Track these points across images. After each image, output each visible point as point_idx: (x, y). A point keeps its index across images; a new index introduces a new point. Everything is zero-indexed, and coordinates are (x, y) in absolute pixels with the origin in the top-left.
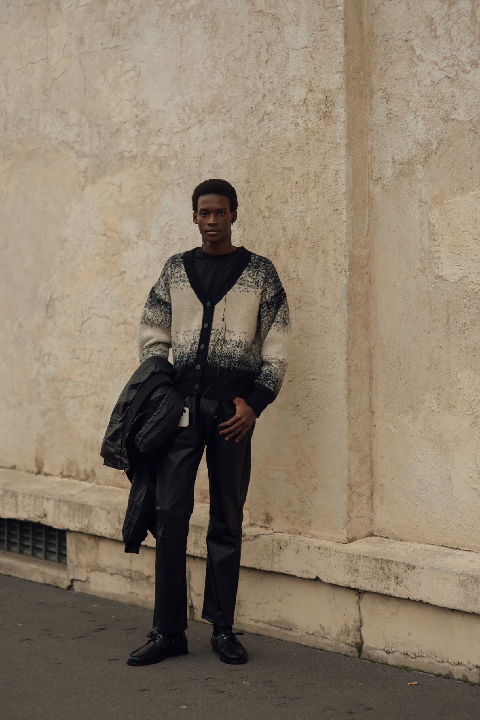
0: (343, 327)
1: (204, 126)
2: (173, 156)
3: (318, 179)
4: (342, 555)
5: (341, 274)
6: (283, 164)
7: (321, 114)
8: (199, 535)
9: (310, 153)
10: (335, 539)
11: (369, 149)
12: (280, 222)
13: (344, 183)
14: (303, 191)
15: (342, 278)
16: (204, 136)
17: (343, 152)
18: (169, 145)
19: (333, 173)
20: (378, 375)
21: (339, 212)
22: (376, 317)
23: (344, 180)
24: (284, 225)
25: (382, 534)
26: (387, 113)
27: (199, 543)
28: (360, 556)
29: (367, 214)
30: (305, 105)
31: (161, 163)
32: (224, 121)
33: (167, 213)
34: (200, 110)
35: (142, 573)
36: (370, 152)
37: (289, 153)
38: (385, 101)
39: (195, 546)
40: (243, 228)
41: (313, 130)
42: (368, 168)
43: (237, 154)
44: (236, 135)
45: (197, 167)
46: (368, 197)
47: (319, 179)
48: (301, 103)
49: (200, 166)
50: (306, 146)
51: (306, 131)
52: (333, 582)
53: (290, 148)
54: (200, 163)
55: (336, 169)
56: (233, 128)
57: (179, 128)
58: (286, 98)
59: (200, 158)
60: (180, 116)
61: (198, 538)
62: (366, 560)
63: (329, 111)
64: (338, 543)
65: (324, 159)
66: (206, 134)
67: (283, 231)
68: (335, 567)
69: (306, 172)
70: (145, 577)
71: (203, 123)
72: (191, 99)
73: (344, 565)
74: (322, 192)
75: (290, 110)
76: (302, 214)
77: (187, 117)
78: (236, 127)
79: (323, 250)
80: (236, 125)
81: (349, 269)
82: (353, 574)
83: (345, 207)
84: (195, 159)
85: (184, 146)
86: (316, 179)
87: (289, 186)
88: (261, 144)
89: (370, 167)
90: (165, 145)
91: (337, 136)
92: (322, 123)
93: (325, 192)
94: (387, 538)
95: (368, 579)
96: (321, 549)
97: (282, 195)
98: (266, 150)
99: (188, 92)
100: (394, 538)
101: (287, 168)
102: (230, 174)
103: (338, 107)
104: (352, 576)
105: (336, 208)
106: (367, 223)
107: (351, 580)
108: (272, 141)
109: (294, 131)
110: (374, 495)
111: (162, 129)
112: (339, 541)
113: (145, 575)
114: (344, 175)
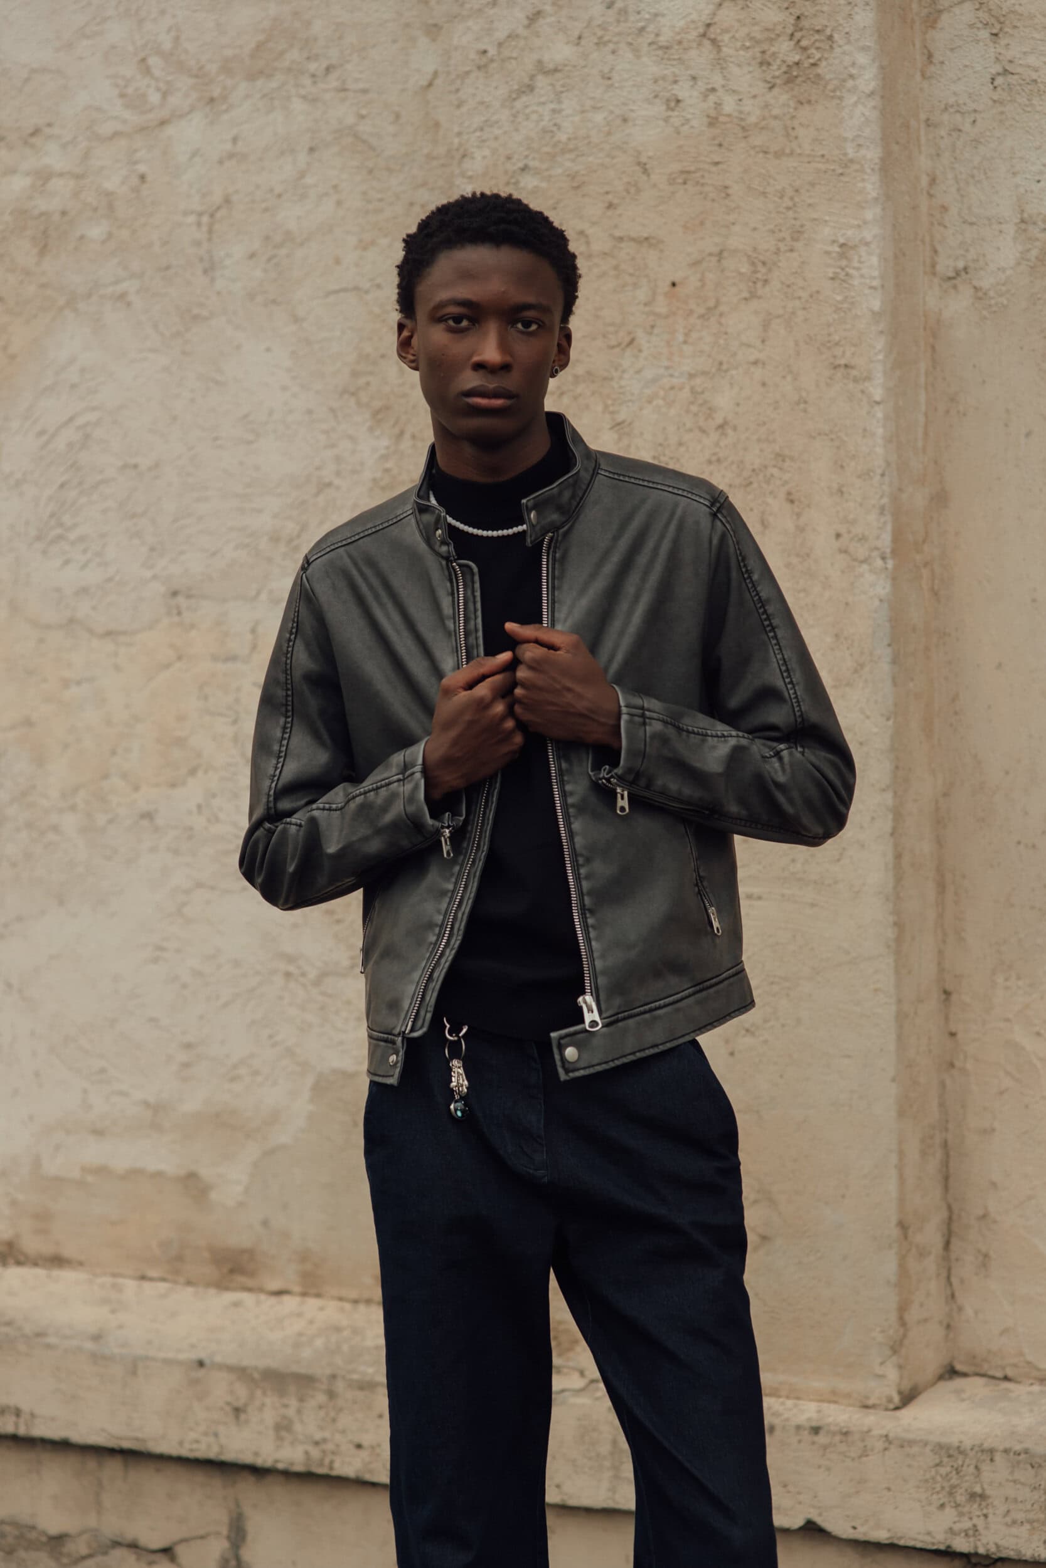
0: (875, 730)
1: (225, 117)
2: (95, 209)
3: (763, 270)
4: (915, 1449)
5: (865, 567)
6: (616, 226)
7: (776, 70)
8: (293, 1403)
9: (730, 191)
10: (848, 1395)
11: (924, 181)
12: (606, 407)
13: (875, 283)
14: (701, 310)
15: (869, 578)
16: (228, 146)
17: (869, 187)
18: (78, 177)
19: (828, 253)
20: (964, 877)
21: (854, 373)
22: (955, 698)
23: (876, 273)
24: (621, 417)
25: (985, 1368)
26: (993, 71)
27: (298, 1427)
28: (992, 1451)
29: (922, 380)
30: (707, 43)
31: (45, 232)
32: (312, 100)
33: (73, 386)
34: (212, 68)
35: (33, 1528)
36: (925, 192)
37: (638, 191)
38: (984, 34)
39: (279, 1438)
40: (397, 430)
41: (742, 119)
42: (923, 241)
43: (369, 202)
44: (364, 141)
45: (197, 243)
46: (925, 329)
47: (770, 270)
48: (693, 35)
49: (210, 240)
50: (714, 169)
51: (711, 125)
52: (882, 1536)
53: (645, 178)
54: (210, 231)
55: (842, 241)
56: (351, 120)
57: (125, 122)
58: (626, 21)
59: (212, 216)
60: (126, 86)
61: (291, 1412)
62: (1018, 1462)
63: (811, 61)
64: (866, 1407)
65: (788, 208)
66: (235, 140)
67: (616, 436)
68: (889, 1489)
69: (715, 250)
70: (44, 1539)
71: (224, 107)
72: (173, 34)
73: (926, 1481)
74: (781, 312)
75: (645, 59)
76: (698, 381)
77: (158, 89)
78: (363, 117)
79: (789, 494)
80: (364, 112)
81: (893, 552)
82: (966, 1510)
83: (880, 357)
84: (191, 219)
85: (142, 177)
86: (755, 272)
87: (642, 294)
88: (521, 165)
89: (927, 239)
90: (61, 175)
91: (845, 139)
92: (781, 98)
93: (793, 313)
94: (1006, 1378)
95: (1030, 1522)
96: (822, 1433)
97: (612, 324)
98: (544, 185)
99: (163, 12)
100: (1036, 1378)
101: (633, 240)
102: (338, 261)
103: (847, 48)
104: (961, 1514)
105: (843, 362)
106: (923, 408)
107: (957, 1527)
108: (568, 156)
109: (661, 123)
110: (952, 1247)
111: (49, 125)
112: (870, 1402)
113: (44, 1533)
114: (875, 260)
